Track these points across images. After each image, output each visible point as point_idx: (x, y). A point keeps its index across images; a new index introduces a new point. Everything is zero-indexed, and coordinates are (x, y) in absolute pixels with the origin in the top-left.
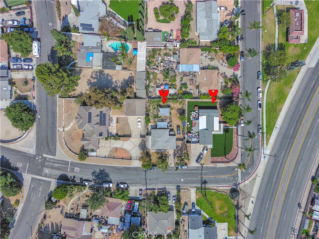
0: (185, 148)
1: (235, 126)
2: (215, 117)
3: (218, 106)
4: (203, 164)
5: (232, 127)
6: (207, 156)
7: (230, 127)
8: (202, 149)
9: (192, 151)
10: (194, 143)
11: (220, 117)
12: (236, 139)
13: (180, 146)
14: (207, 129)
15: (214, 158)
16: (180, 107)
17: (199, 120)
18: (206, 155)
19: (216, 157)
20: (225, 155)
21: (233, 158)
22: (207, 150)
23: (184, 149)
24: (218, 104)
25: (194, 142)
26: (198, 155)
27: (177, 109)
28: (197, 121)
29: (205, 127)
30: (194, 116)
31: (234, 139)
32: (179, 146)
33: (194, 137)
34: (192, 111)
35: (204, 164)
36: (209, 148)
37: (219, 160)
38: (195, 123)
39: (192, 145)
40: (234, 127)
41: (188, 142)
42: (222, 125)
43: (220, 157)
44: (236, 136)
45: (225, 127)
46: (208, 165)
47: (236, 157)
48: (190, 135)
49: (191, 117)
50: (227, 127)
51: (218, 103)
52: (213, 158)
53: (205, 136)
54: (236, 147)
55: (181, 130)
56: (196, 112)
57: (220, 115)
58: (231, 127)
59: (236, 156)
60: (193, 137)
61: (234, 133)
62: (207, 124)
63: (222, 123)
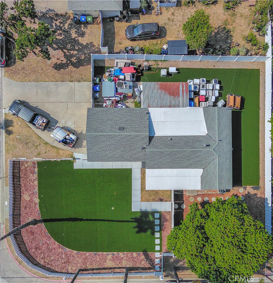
0: (74, 60)
1: (166, 260)
2: (201, 171)
3: (241, 190)
4: (10, 128)
5: (158, 248)
6: (42, 148)
7: (157, 241)
8: (70, 125)
9: (64, 88)
10: (95, 91)
11: (199, 199)
12: (109, 264)
13: (84, 41)
14: (151, 138)
15: (36, 176)
16: (238, 38)
17: (190, 106)
18: (46, 143)
19: (36, 183)
20: (45, 221)
21: (32, 251)
22: (65, 142)
23: (72, 56)
24: (250, 189)
25: (100, 92)
26: (47, 108)
27: (229, 27)
28: (184, 98)
29: (159, 132)
30: (203, 93)
31: (110, 257)
32: (82, 35)
33: (120, 90)
34: (221, 88)
35: (9, 133)
36: (76, 155)
37: (26, 197)
38: (174, 93)
39: (86, 88)
40: (158, 255)
41: (99, 71)
42: (168, 207)
43: (37, 200)
44: (125, 264)
45: (160, 218)
46: (7, 151)
47: (37, 264)
48: (128, 77)
49: (197, 81)
50: (157, 228)
51: (254, 188)
52: (33, 173)
53: (122, 129)
54: (79, 266)
55: (147, 44)
56: (217, 99)
57: (206, 199)
58: (161, 245)
59: (43, 267)
60: (121, 85)
61: (135, 254)
62: (172, 138)
63: (177, 206)
